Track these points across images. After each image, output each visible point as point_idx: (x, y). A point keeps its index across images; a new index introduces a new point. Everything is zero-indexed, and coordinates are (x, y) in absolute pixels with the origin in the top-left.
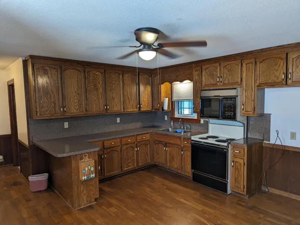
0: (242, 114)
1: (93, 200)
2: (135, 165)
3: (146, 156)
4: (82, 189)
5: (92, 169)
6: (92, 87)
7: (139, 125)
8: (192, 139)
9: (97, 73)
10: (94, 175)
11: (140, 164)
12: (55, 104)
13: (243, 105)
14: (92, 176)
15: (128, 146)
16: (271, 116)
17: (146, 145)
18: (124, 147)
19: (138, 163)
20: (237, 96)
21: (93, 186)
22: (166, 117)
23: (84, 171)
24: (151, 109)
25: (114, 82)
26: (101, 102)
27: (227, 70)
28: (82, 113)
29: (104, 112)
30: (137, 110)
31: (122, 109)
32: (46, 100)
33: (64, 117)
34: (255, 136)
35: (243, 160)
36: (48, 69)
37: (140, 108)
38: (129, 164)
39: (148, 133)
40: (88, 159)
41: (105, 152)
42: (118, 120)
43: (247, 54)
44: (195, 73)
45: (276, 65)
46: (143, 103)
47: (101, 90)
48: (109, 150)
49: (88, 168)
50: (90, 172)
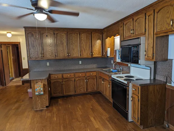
0: (146, 59)
1: (45, 107)
2: (85, 91)
3: (94, 86)
4: (38, 99)
5: (42, 89)
6: (60, 42)
7: (95, 66)
8: (112, 77)
9: (63, 34)
10: (43, 93)
11: (89, 91)
12: (38, 52)
13: (146, 51)
14: (41, 93)
15: (80, 78)
16: (173, 61)
17: (94, 79)
18: (77, 79)
19: (87, 89)
20: (140, 44)
21: (44, 99)
22: (112, 61)
23: (36, 90)
24: (101, 56)
25: (74, 39)
26: (65, 51)
27: (137, 23)
28: (53, 58)
29: (67, 57)
30: (91, 56)
31: (79, 55)
32: (33, 50)
33: (42, 59)
34: (160, 78)
35: (137, 97)
36: (34, 33)
37: (92, 55)
38: (81, 90)
39: (95, 71)
40: (40, 83)
41: (64, 80)
42: (80, 62)
43: (149, 8)
44: (121, 29)
45: (168, 12)
46: (95, 51)
47: (65, 44)
48: (66, 80)
49: (39, 89)
50: (40, 91)
